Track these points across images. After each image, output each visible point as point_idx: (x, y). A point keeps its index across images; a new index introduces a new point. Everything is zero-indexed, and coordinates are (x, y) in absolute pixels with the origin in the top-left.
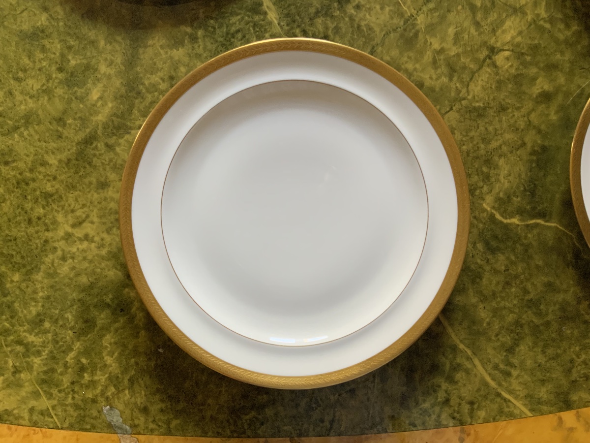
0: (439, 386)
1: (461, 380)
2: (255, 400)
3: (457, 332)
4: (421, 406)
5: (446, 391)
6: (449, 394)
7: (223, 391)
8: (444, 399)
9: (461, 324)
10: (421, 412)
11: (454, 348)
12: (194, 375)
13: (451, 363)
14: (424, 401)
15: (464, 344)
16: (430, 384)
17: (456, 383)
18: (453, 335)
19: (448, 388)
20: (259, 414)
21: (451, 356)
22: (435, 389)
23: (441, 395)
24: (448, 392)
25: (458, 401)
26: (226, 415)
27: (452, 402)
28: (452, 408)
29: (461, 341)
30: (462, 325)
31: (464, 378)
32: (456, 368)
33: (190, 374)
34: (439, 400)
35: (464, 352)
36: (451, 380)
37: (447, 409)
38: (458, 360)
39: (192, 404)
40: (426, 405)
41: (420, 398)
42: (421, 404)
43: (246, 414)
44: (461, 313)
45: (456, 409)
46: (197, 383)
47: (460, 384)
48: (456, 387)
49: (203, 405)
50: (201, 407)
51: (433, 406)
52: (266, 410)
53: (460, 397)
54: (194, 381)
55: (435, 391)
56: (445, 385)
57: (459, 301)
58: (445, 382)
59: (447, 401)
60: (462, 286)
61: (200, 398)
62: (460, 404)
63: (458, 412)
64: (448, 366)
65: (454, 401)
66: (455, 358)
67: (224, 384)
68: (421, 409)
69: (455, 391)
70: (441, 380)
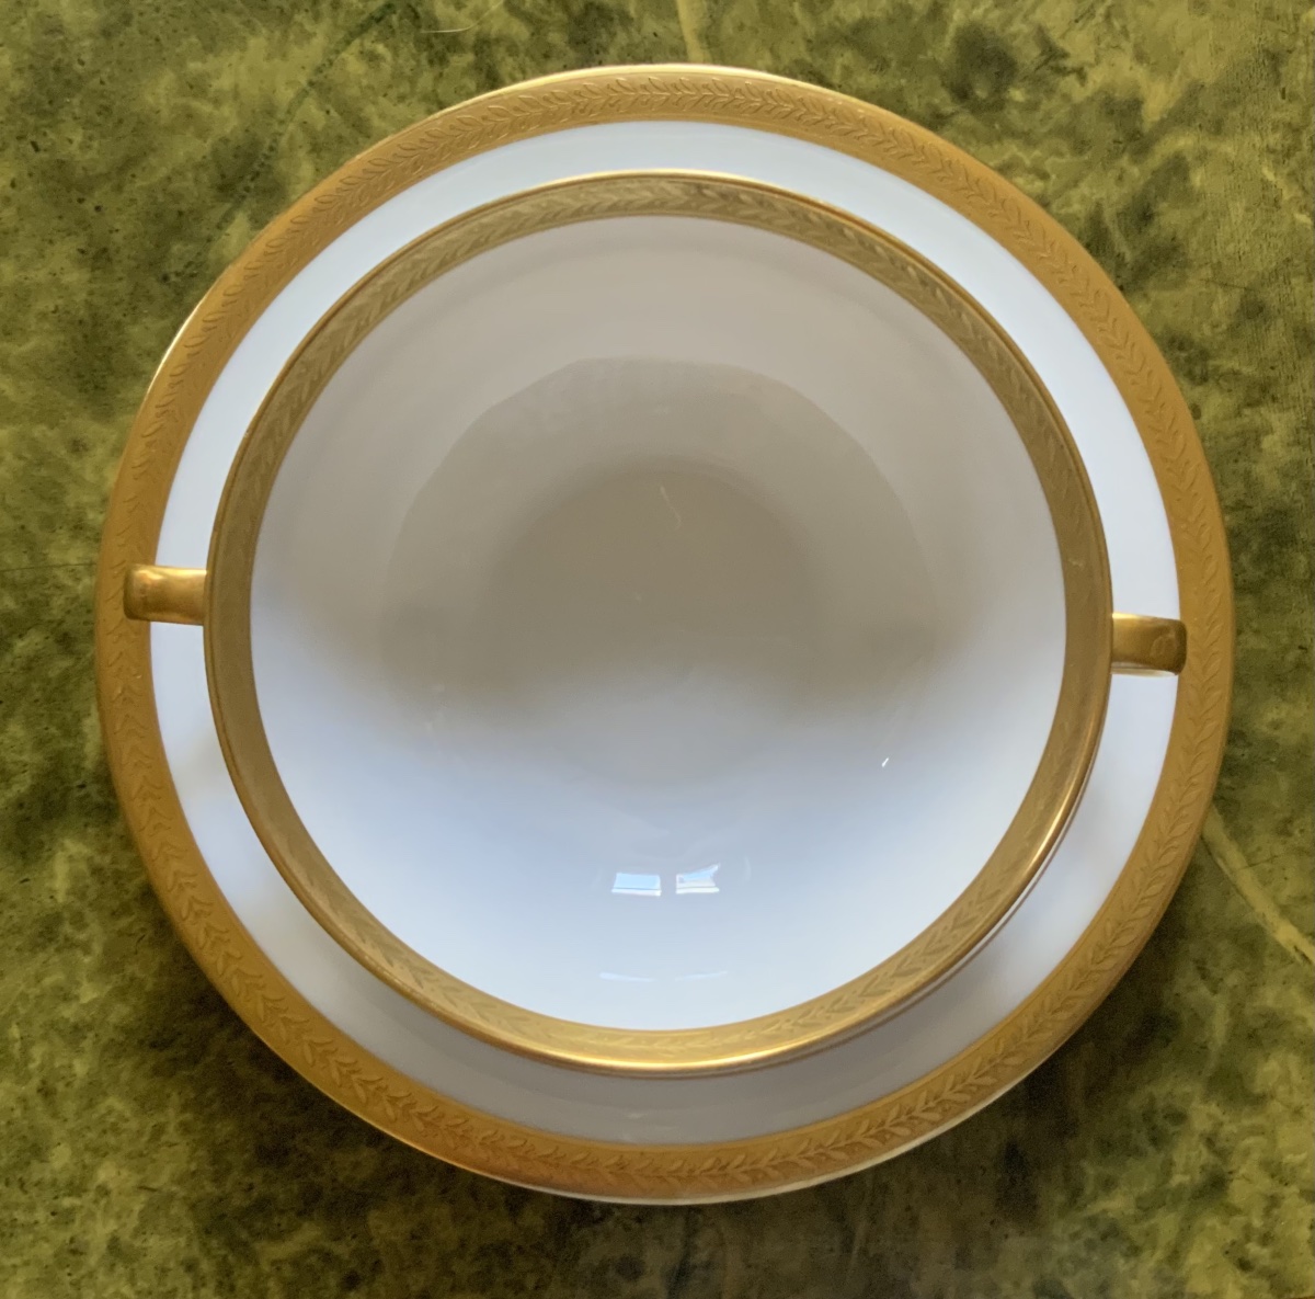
0: (1179, 1117)
1: (1281, 1089)
2: (317, 1170)
3: (1267, 866)
4: (1095, 1209)
5: (1210, 1141)
6: (1223, 1154)
7: (171, 1128)
8: (1199, 1178)
9: (1284, 830)
10: (1089, 1234)
11: (1252, 943)
12: (38, 1052)
13: (1236, 1010)
14: (1108, 1185)
15: (1298, 923)
16: (1135, 1104)
17: (1259, 1101)
18: (1247, 881)
19: (1221, 1124)
20: (338, 1238)
21: (1232, 980)
22: (1162, 1127)
23: (1188, 1160)
24: (1219, 1145)
25: (1265, 1184)
26: (182, 1241)
27: (1238, 1192)
28: (1240, 1220)
29: (1284, 911)
30: (1289, 834)
31: (1295, 1076)
32: (1259, 1033)
33: (18, 1045)
34: (1178, 1179)
35: (1298, 959)
36: (1232, 1086)
37: (1212, 1221)
38: (1269, 997)
39: (22, 1184)
40: (1116, 1205)
41: (1091, 1170)
42: (1095, 1198)
43: (278, 1236)
44: (1284, 783)
45: (1257, 1223)
46: (46, 1092)
47: (1275, 1107)
48: (1258, 1120)
49: (75, 1188)
50: (67, 1202)
51: (1146, 1207)
52: (374, 1218)
53: (1276, 1170)
54: (35, 1082)
55: (1158, 1140)
56: (1204, 1114)
57: (1276, 725)
58: (1206, 1099)
59: (1215, 1186)
60: (1292, 656)
61: (61, 1158)
62: (1273, 1201)
63: (1266, 1239)
64: (1219, 1028)
65: (1246, 1187)
66: (1251, 988)
67: (175, 1098)
68: (1092, 1222)
69: (1250, 1141)
70: (1188, 1089)
